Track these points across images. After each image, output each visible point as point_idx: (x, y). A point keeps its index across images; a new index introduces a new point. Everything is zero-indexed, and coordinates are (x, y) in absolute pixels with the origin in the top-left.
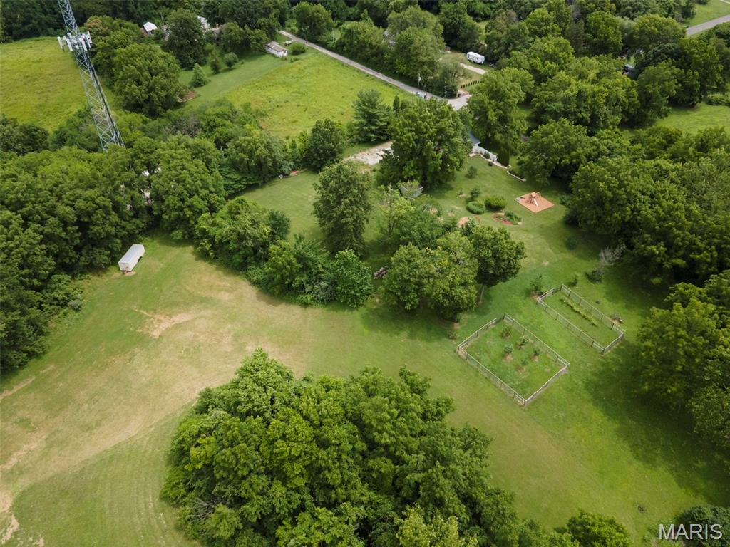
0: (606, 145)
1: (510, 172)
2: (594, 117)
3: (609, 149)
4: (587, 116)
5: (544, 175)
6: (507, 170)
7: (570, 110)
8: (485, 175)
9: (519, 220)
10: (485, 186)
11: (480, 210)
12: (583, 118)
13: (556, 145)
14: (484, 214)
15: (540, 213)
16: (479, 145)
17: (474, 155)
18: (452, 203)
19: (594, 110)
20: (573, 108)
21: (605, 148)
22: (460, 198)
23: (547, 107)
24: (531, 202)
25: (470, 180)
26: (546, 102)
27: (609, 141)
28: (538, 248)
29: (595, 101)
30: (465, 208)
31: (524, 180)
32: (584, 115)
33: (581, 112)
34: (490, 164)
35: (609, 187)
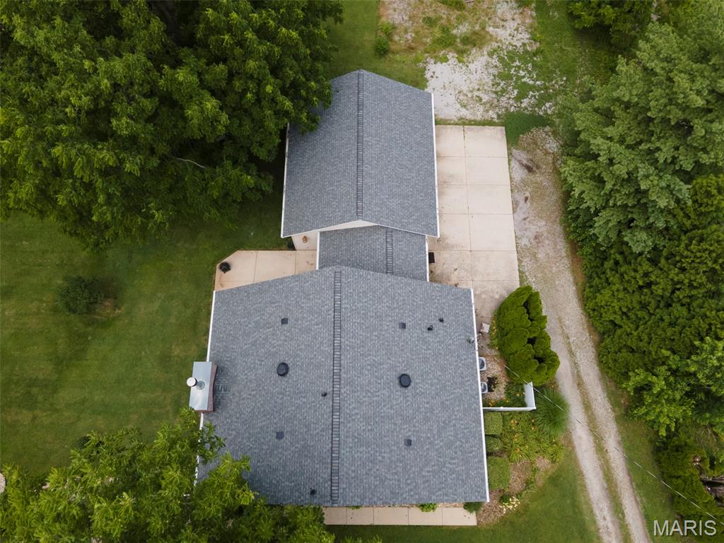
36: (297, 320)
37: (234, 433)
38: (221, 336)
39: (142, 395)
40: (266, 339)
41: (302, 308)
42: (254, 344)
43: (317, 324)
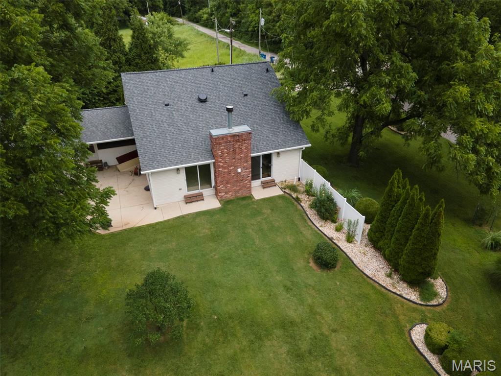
16: (309, 157)
17: (275, 192)
34: (326, 259)
36: (165, 95)
37: (255, 125)
38: (184, 154)
39: (257, 242)
40: (182, 115)
41: (155, 93)
42: (187, 125)
43: (167, 82)
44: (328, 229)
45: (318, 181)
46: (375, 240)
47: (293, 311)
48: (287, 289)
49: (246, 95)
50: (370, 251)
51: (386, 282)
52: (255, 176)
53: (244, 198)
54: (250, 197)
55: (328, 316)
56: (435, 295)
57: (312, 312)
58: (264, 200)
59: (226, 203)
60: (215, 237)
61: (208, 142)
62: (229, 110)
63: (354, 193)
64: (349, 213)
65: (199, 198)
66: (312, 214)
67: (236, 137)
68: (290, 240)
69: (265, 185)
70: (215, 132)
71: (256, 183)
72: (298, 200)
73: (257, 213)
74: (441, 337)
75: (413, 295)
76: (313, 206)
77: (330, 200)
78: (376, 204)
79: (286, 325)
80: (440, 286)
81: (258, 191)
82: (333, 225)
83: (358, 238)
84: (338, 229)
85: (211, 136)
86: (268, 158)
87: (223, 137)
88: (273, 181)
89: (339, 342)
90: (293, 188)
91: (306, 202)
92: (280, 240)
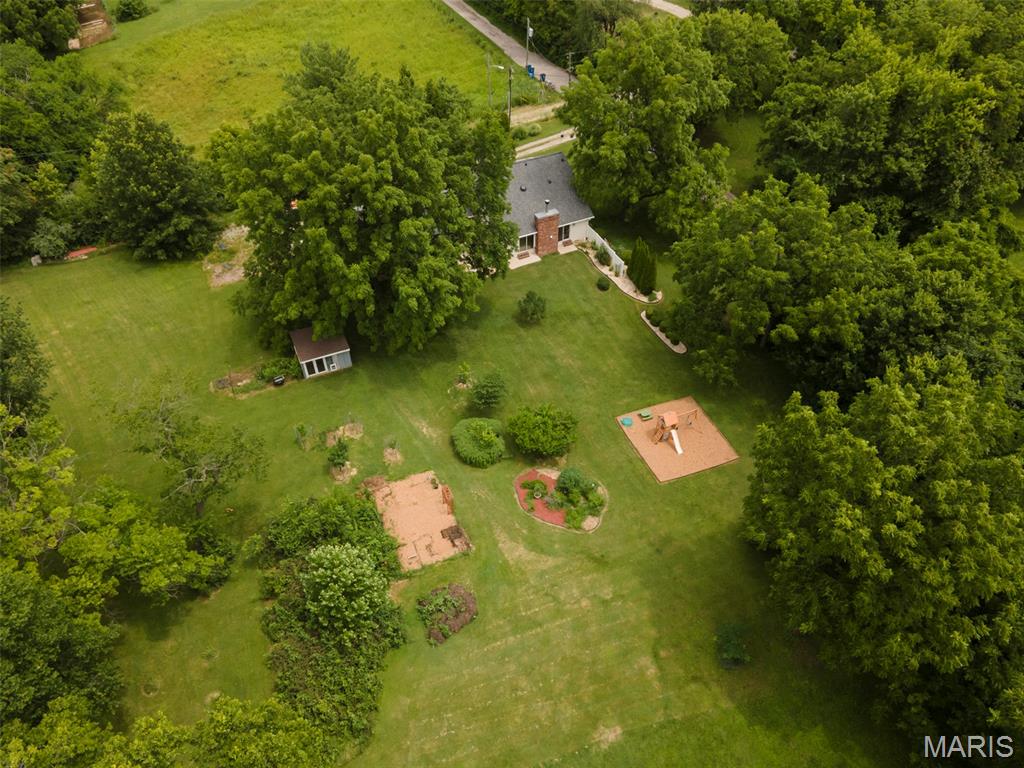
0: (938, 292)
1: (648, 317)
2: (938, 171)
3: (945, 305)
4: (915, 169)
5: (722, 353)
6: (644, 307)
7: (865, 147)
8: (573, 318)
9: (594, 510)
10: (552, 358)
11: (480, 455)
12: (902, 174)
13: (757, 272)
14: (491, 470)
15: (680, 484)
16: (593, 224)
17: (572, 248)
18: (423, 413)
19: (942, 151)
20: (873, 139)
21: (931, 300)
22: (456, 393)
23: (794, 132)
24: (661, 435)
25: (522, 332)
26: (795, 116)
27: (955, 275)
28: (609, 649)
29: (951, 123)
30: (447, 436)
31: (680, 349)
32: (906, 164)
33: (898, 155)
34: (603, 285)
35: (877, 535)
37: (561, 209)
39: (567, 279)
42: (517, 208)
44: (605, 270)
45: (600, 241)
46: (630, 274)
47: (588, 308)
48: (584, 300)
49: (550, 182)
50: (628, 281)
51: (633, 295)
52: (560, 239)
53: (554, 254)
54: (557, 253)
55: (605, 310)
56: (656, 298)
57: (597, 308)
58: (567, 254)
59: (544, 258)
60: (544, 277)
61: (532, 220)
62: (547, 203)
63: (621, 248)
64: (616, 260)
65: (526, 255)
66: (594, 260)
67: (550, 218)
68: (584, 277)
69: (566, 244)
70: (539, 216)
71: (560, 243)
72: (587, 253)
73: (564, 263)
74: (651, 312)
75: (645, 299)
76: (596, 257)
77: (606, 253)
78: (629, 252)
79: (586, 314)
80: (659, 295)
81: (563, 250)
82: (608, 268)
83: (621, 274)
84: (610, 270)
85: (536, 218)
86: (567, 228)
87: (544, 219)
88: (570, 241)
89: (609, 319)
90: (584, 245)
91: (592, 254)
92: (578, 278)
